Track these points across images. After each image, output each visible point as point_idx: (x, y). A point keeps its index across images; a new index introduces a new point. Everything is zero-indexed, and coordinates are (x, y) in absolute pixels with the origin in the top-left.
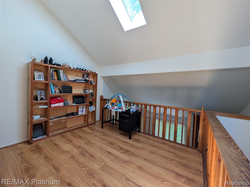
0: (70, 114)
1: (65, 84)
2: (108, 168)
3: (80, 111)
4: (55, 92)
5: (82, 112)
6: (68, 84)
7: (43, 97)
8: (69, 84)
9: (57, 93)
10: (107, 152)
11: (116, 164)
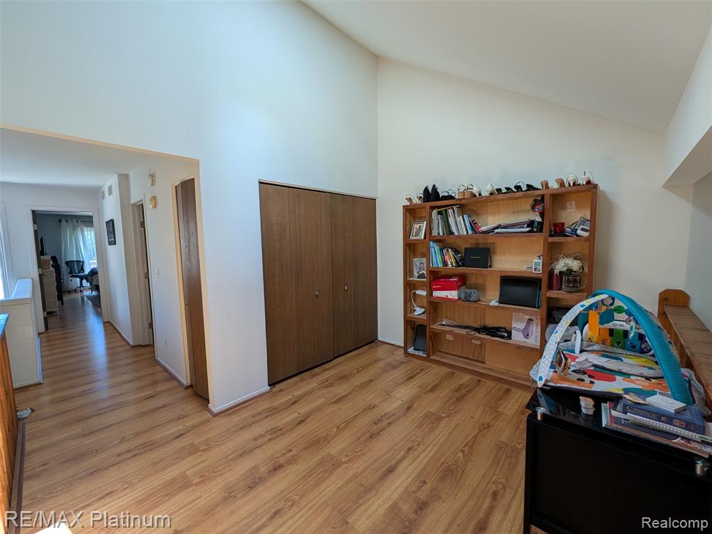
0: (492, 328)
1: (478, 242)
2: (326, 471)
3: (518, 330)
4: (445, 263)
5: (527, 336)
6: (489, 241)
7: (425, 272)
8: (491, 241)
9: (450, 266)
10: (393, 463)
11: (339, 487)
